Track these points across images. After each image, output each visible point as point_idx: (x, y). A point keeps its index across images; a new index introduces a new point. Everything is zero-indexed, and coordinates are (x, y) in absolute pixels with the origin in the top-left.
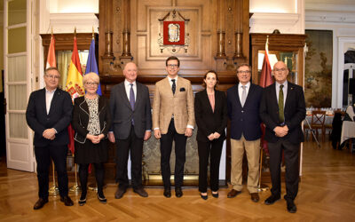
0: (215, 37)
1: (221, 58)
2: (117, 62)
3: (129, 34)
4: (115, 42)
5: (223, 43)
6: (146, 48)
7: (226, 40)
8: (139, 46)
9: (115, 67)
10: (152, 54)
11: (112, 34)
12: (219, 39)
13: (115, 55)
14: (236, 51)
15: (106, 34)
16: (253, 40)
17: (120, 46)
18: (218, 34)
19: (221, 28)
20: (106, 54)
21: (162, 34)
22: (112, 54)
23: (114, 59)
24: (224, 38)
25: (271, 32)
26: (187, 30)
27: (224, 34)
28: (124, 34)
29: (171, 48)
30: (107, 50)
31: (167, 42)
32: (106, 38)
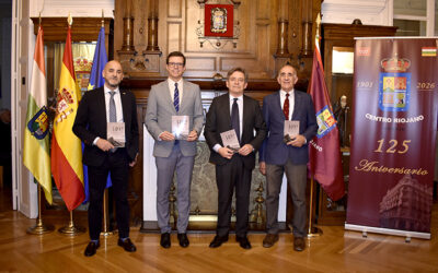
0: (274, 27)
1: (283, 56)
2: (139, 58)
3: (157, 20)
4: (136, 31)
5: (286, 37)
6: (180, 40)
7: (290, 32)
8: (171, 38)
9: (137, 65)
10: (188, 49)
11: (132, 20)
12: (280, 29)
13: (137, 49)
14: (303, 47)
15: (125, 19)
16: (326, 32)
17: (144, 37)
18: (280, 23)
19: (283, 15)
20: (124, 47)
21: (202, 22)
22: (132, 47)
23: (135, 54)
24: (286, 29)
25: (350, 22)
26: (236, 16)
27: (287, 23)
28: (150, 20)
29: (214, 40)
30: (125, 42)
31: (209, 32)
32: (125, 25)
